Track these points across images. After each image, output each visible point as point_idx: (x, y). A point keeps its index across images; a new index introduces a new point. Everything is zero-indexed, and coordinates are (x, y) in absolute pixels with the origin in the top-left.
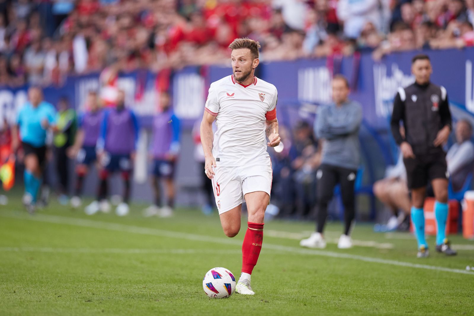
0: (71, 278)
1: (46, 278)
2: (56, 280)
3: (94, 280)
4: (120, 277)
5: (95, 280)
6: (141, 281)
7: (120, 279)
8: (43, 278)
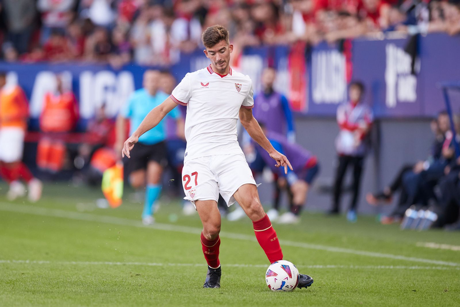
0: (185, 299)
1: (155, 299)
2: (166, 301)
3: (212, 301)
4: (245, 297)
5: (214, 302)
6: (270, 303)
7: (244, 300)
8: (151, 298)
